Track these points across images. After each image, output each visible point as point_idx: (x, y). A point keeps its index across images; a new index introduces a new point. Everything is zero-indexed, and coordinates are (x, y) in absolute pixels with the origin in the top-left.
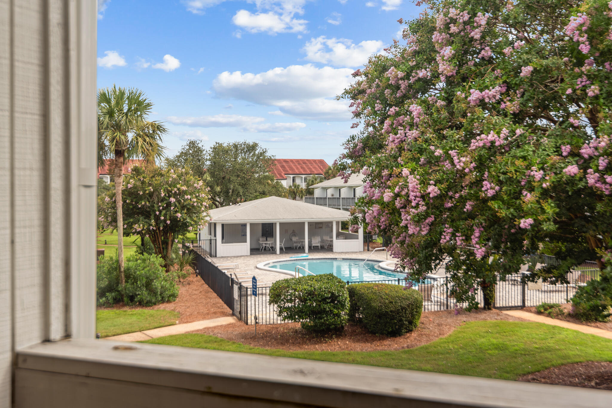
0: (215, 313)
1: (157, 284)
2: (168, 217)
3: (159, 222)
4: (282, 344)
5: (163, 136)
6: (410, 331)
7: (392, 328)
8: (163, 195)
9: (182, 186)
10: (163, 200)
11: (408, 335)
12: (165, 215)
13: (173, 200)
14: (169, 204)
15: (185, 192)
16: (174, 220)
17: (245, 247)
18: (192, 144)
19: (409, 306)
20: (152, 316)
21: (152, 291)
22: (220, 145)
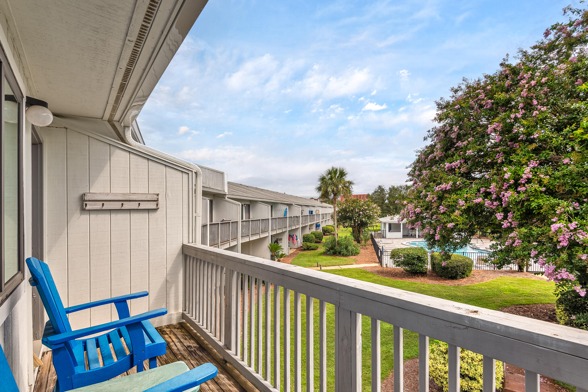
0: (371, 261)
1: (350, 248)
2: (359, 220)
3: (355, 222)
4: (393, 276)
5: (353, 186)
6: (463, 278)
7: (451, 275)
8: (357, 211)
9: (365, 207)
10: (357, 213)
11: (461, 279)
12: (358, 220)
13: (361, 213)
14: (360, 215)
15: (366, 210)
16: (362, 221)
17: (400, 234)
18: (380, 187)
19: (462, 266)
20: (346, 260)
21: (348, 251)
22: (394, 187)
